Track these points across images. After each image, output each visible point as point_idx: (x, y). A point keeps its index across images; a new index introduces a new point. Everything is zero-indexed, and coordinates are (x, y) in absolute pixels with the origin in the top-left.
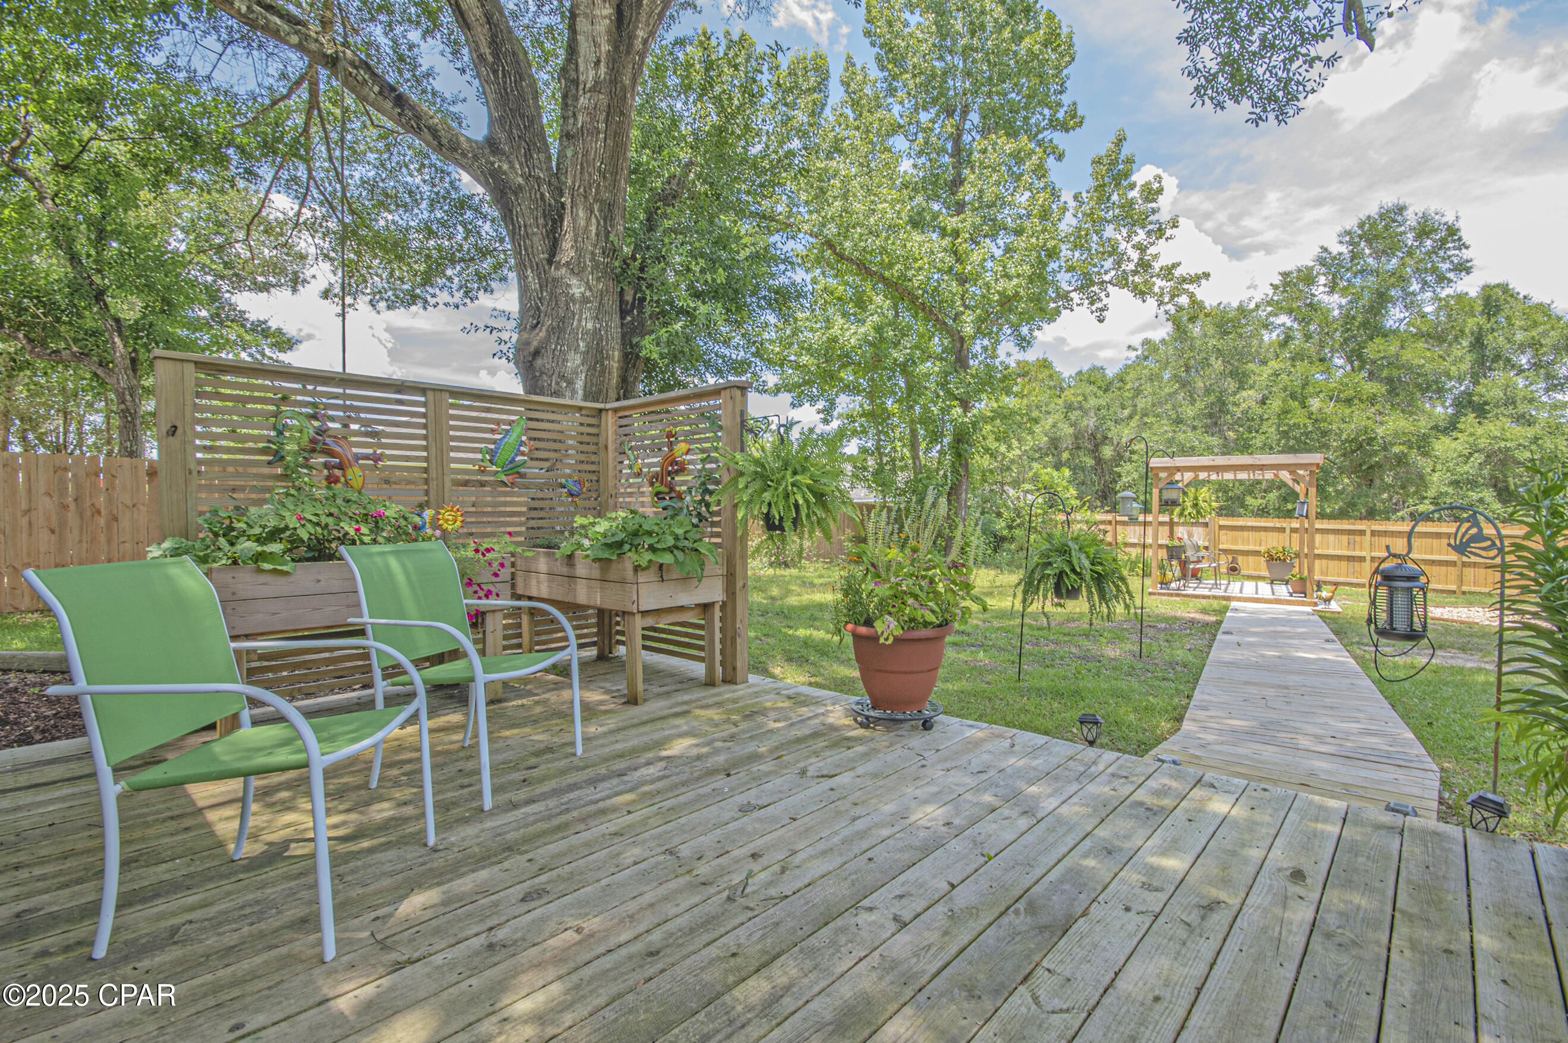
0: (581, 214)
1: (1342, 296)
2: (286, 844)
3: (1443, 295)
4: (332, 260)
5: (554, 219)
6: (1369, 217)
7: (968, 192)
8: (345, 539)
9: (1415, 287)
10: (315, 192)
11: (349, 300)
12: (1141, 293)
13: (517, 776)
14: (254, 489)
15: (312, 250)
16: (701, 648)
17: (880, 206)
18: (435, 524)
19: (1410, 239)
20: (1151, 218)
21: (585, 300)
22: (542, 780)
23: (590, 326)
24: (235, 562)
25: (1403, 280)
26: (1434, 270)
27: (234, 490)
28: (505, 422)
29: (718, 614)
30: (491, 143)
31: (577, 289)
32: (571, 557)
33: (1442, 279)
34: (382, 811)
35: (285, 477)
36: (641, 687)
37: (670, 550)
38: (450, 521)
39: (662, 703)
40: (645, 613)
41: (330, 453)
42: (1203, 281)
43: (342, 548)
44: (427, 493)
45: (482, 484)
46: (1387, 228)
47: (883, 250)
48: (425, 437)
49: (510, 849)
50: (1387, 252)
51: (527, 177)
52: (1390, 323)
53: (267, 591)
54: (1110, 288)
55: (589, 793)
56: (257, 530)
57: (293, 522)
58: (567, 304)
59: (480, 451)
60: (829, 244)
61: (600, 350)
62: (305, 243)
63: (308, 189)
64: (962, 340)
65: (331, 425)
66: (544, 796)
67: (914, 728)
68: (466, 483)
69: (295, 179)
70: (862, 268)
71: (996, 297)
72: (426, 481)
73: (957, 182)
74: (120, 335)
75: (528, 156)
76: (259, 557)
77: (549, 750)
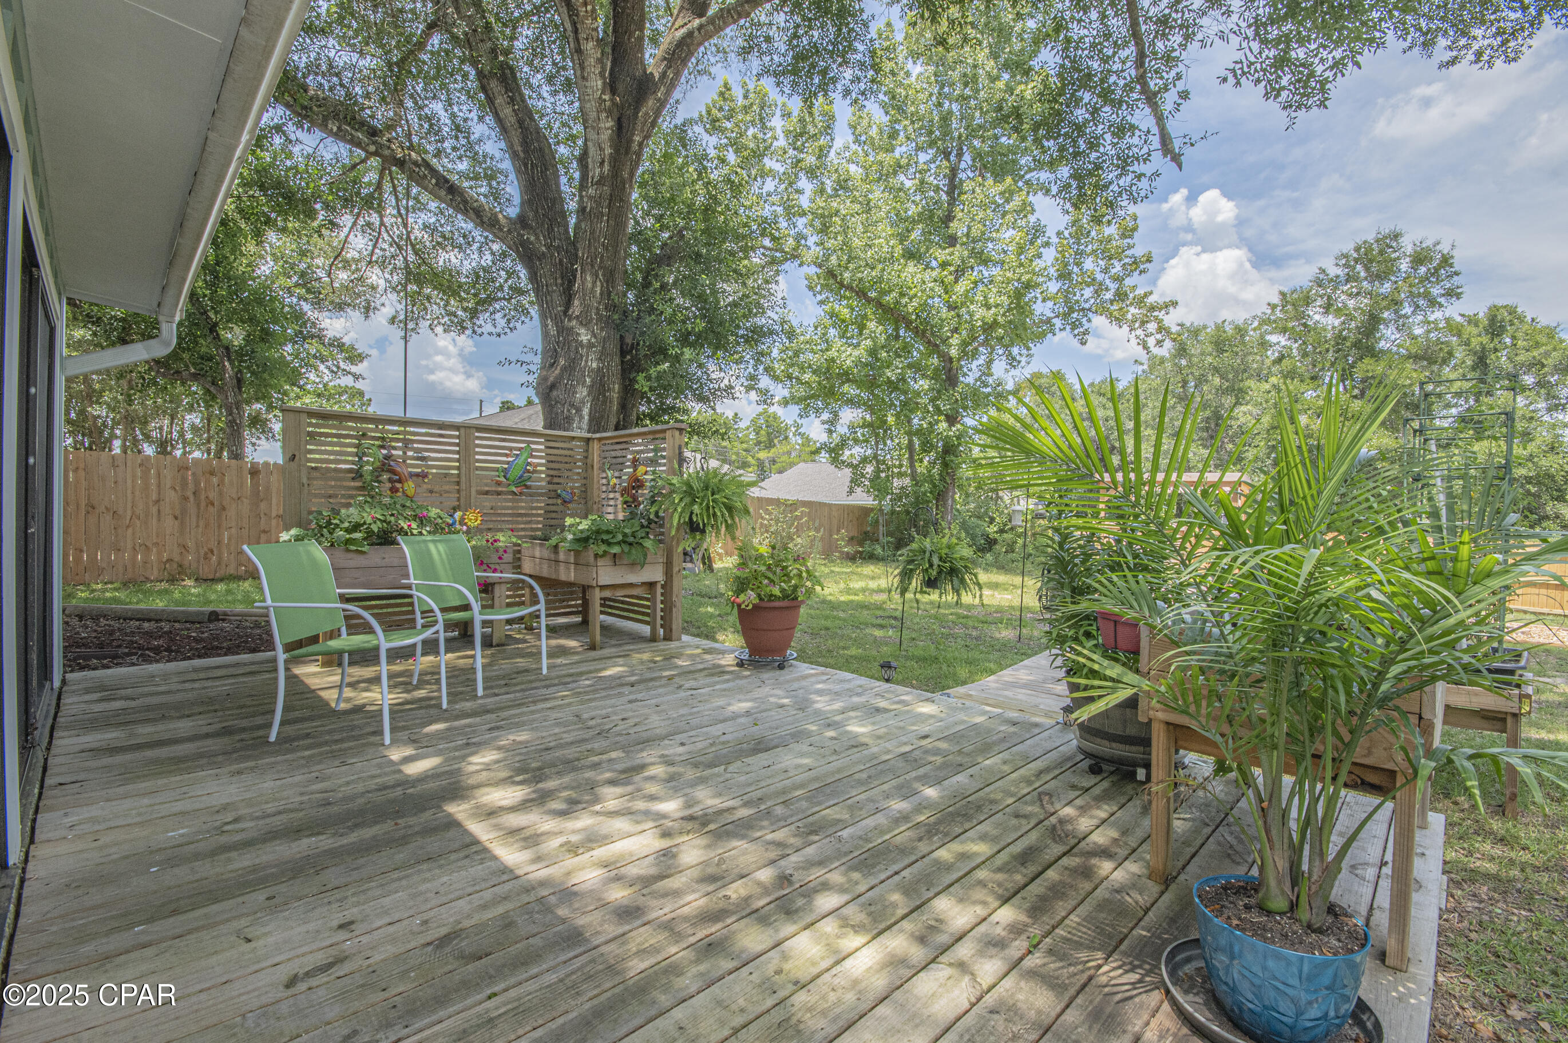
0: (588, 278)
1: (1336, 317)
2: (364, 705)
3: (1432, 318)
4: (398, 293)
5: (568, 280)
6: (1365, 242)
7: (959, 228)
8: (401, 531)
9: (1407, 310)
10: (385, 235)
11: (411, 325)
12: (1119, 321)
13: (503, 682)
14: (343, 496)
15: (382, 283)
16: (648, 615)
17: (876, 242)
18: (462, 522)
19: (1404, 265)
20: (1128, 253)
21: (590, 345)
22: (515, 685)
23: (594, 365)
24: (332, 545)
25: (1397, 303)
26: (1427, 295)
27: (330, 497)
28: (516, 449)
29: (659, 590)
30: (522, 221)
31: (585, 337)
32: (556, 547)
33: (1433, 303)
34: (422, 693)
35: (363, 488)
36: (598, 638)
37: (619, 543)
38: (473, 519)
39: (613, 650)
40: (603, 587)
41: (393, 472)
42: (1171, 308)
43: (399, 538)
44: (459, 499)
45: (499, 493)
46: (1382, 252)
47: (880, 281)
48: (458, 460)
49: (488, 712)
50: (1380, 277)
51: (549, 247)
52: (1382, 344)
53: (352, 564)
54: (1090, 315)
55: (544, 691)
56: (346, 525)
57: (369, 520)
58: (577, 349)
59: (497, 470)
60: (831, 274)
61: (602, 385)
62: (376, 277)
63: (380, 233)
64: (951, 360)
65: (394, 452)
66: (515, 692)
67: (774, 668)
68: (487, 493)
69: (369, 224)
70: (861, 294)
71: (980, 323)
72: (459, 491)
73: (949, 218)
74: (229, 360)
75: (550, 229)
76: (348, 542)
77: (527, 671)
